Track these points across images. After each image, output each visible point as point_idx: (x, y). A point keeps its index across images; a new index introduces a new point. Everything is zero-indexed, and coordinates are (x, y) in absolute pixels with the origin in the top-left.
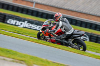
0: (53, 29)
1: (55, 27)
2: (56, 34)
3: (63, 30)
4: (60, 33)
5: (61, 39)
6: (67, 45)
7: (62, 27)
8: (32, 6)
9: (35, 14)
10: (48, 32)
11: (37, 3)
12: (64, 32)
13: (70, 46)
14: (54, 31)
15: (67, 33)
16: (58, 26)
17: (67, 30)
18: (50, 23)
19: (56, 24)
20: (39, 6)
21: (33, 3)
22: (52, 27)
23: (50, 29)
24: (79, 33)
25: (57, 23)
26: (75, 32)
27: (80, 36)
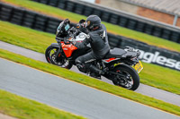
21: (174, 16)
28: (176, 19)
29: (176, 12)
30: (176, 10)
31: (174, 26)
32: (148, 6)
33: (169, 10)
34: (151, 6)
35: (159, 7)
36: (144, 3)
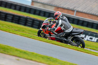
0: (53, 27)
1: (55, 25)
2: (56, 31)
3: (62, 28)
4: (59, 31)
5: (60, 37)
6: (66, 42)
7: (61, 25)
8: (73, 14)
9: (76, 22)
10: (48, 30)
11: (78, 12)
12: (64, 30)
13: (70, 43)
14: (54, 29)
15: (66, 31)
16: (58, 24)
17: (66, 28)
18: (50, 21)
19: (55, 22)
20: (80, 14)
21: (74, 11)
22: (52, 25)
23: (50, 27)
24: (78, 31)
25: (57, 21)
26: (74, 30)
27: (79, 34)
28: (75, 12)
29: (75, 9)
30: (75, 7)
31: (74, 16)
32: (60, 6)
33: (71, 8)
34: (62, 6)
35: (66, 6)
36: (58, 5)
